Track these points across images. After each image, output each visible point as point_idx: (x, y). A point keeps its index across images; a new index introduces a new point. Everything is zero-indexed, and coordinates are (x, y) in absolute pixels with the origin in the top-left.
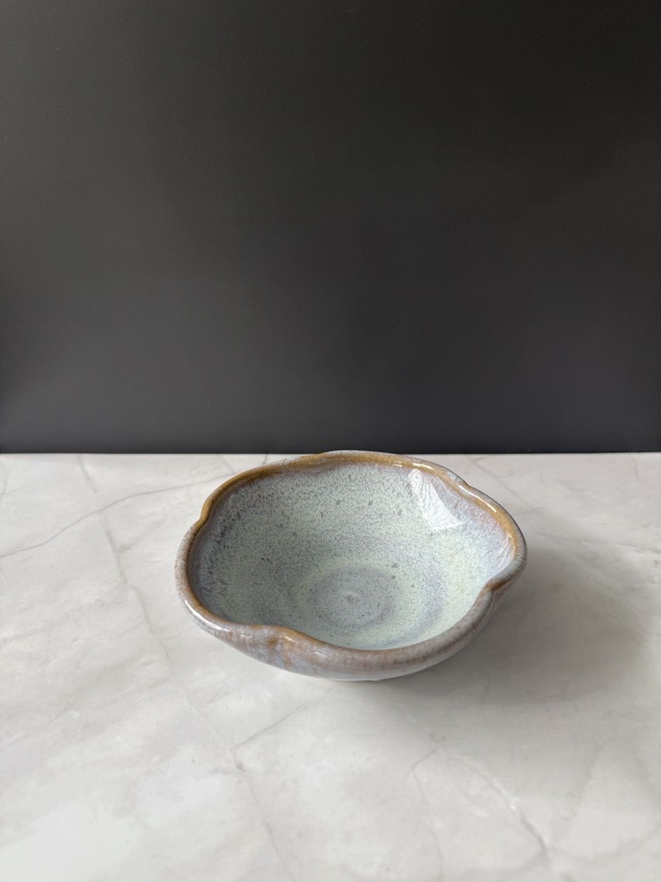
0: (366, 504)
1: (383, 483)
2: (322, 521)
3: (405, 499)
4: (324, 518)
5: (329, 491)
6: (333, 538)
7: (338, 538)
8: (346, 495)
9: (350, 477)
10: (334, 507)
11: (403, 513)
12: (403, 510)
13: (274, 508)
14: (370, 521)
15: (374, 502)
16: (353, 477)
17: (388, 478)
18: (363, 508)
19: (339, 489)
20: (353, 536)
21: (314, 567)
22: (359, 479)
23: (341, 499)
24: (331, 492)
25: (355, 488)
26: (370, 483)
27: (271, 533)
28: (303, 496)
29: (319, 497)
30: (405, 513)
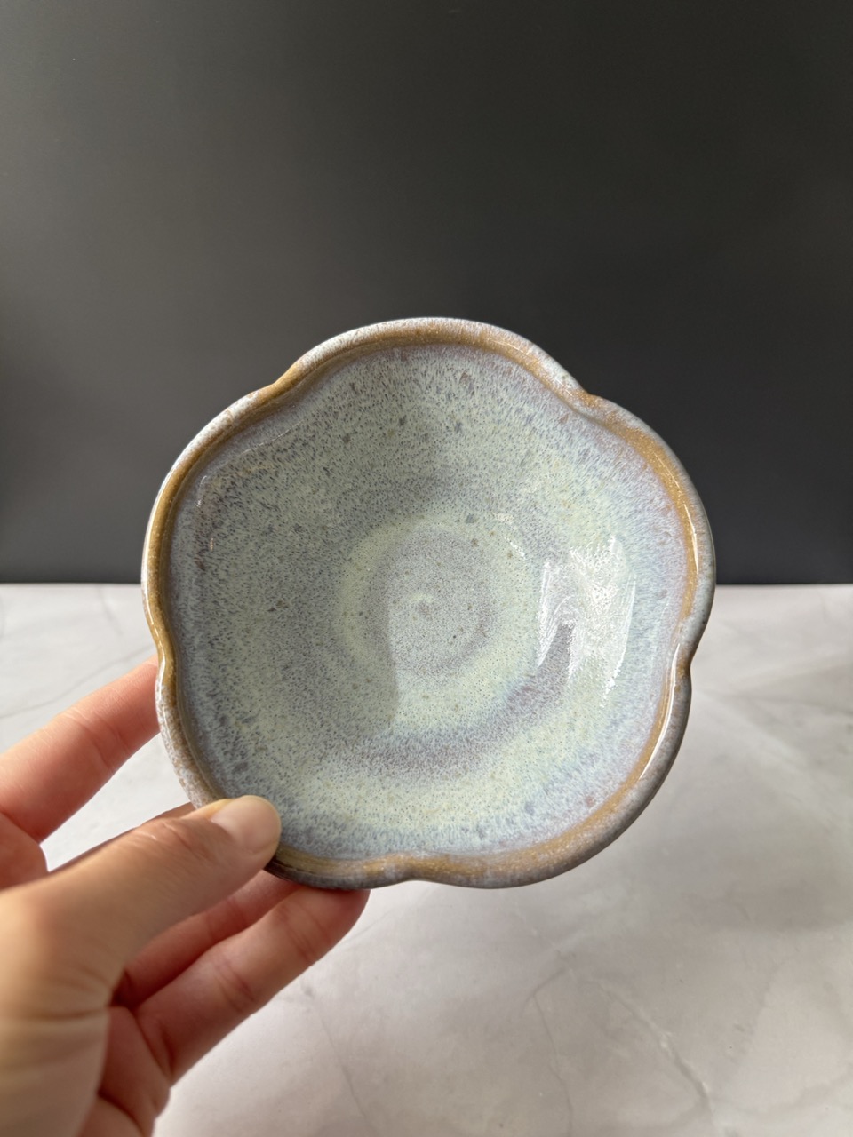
0: (395, 425)
1: (416, 381)
2: (329, 481)
3: (463, 402)
4: (333, 475)
5: (325, 426)
6: (357, 501)
7: (366, 498)
8: (355, 420)
9: (353, 388)
10: (341, 450)
11: (463, 427)
12: (463, 421)
13: (246, 505)
14: (409, 451)
15: (408, 418)
16: (358, 386)
17: (424, 369)
18: (392, 432)
19: (341, 415)
20: (389, 485)
21: (346, 565)
22: (370, 385)
23: (349, 431)
24: (329, 427)
25: (368, 403)
26: (391, 386)
27: (262, 552)
28: (283, 456)
29: (312, 444)
30: (469, 428)
